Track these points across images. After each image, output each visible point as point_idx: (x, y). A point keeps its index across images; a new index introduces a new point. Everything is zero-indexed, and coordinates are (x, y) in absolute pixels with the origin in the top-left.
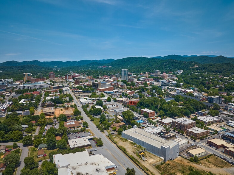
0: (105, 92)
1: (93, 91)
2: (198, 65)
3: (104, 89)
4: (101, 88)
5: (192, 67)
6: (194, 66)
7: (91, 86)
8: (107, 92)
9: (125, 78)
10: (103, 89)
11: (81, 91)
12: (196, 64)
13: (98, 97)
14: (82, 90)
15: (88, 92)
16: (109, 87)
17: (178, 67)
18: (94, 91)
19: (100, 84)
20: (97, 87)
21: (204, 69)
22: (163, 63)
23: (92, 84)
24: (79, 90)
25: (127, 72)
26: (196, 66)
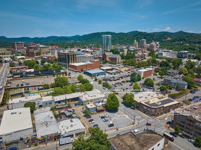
0: (85, 73)
1: (58, 71)
2: (170, 38)
3: (82, 66)
4: (76, 64)
5: (165, 39)
6: (167, 38)
7: (56, 60)
8: (92, 72)
9: (107, 48)
10: (80, 66)
11: (30, 73)
12: (169, 36)
13: (74, 91)
14: (32, 70)
15: (46, 74)
16: (91, 61)
17: (151, 39)
18: (62, 71)
19: (73, 55)
20: (69, 62)
21: (182, 40)
22: (135, 36)
23: (57, 57)
24: (29, 69)
25: (110, 38)
26: (169, 39)
